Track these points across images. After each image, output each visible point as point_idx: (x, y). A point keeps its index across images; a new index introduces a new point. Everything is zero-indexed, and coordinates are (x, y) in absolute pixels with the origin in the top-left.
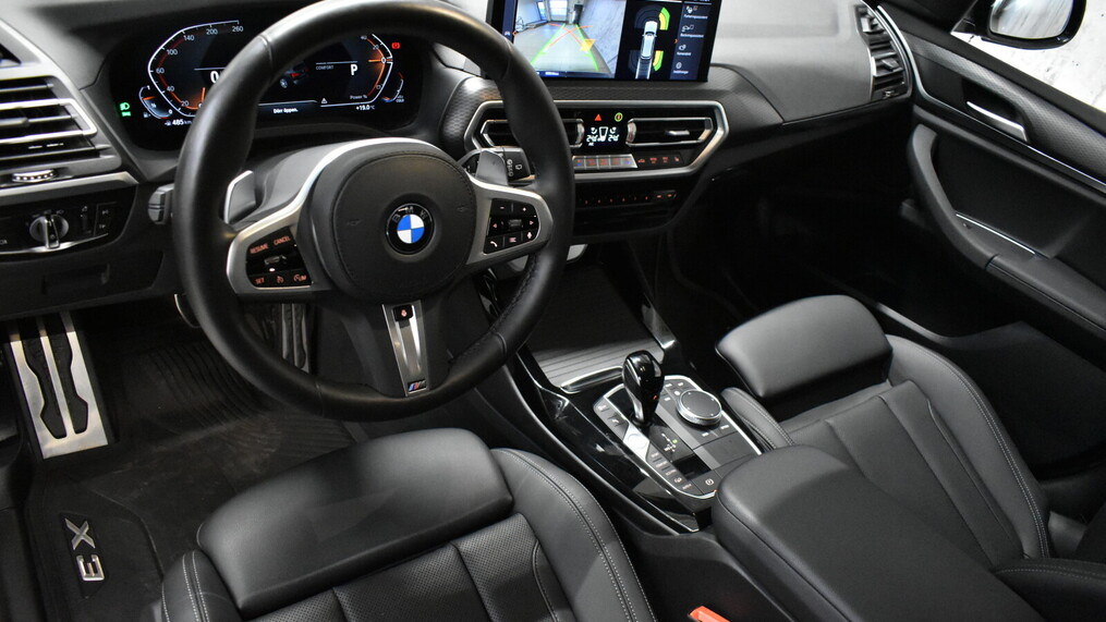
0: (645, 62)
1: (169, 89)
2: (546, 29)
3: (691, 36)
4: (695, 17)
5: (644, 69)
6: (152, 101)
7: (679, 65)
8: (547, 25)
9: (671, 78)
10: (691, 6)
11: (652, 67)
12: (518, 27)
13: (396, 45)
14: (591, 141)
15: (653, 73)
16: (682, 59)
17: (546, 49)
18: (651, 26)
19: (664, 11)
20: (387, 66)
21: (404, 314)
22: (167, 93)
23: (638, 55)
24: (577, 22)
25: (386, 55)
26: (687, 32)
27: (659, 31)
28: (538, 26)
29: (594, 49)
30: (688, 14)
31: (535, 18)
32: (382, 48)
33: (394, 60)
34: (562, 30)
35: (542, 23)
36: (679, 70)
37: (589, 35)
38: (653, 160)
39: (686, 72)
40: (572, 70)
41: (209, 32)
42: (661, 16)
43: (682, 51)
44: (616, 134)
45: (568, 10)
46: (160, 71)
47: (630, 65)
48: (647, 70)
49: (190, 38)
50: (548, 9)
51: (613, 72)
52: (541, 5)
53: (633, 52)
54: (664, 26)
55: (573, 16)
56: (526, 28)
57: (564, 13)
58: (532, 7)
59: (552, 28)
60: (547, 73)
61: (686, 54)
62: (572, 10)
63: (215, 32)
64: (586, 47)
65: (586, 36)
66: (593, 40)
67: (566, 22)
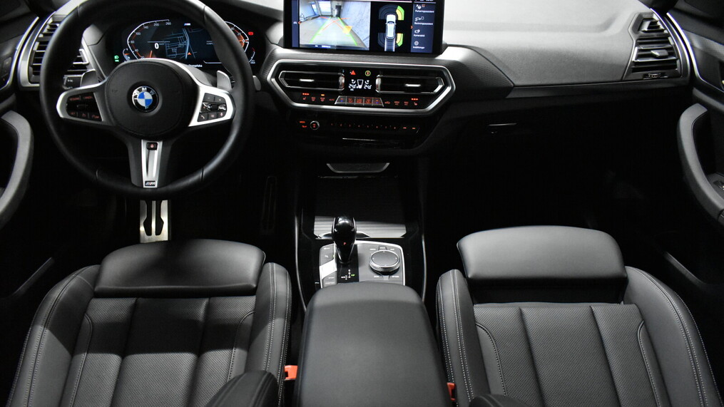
0: (390, 40)
1: (136, 50)
2: (319, 20)
3: (423, 24)
4: (424, 12)
5: (390, 45)
6: (128, 56)
7: (416, 43)
8: (319, 18)
9: (412, 51)
10: (420, 4)
11: (396, 44)
12: (301, 19)
13: (251, 33)
14: (352, 88)
15: (397, 48)
16: (418, 39)
17: (320, 32)
18: (391, 18)
19: (399, 8)
20: (246, 44)
21: (152, 146)
22: (135, 52)
23: (384, 36)
24: (339, 15)
25: (245, 38)
26: (418, 21)
27: (397, 21)
28: (313, 18)
29: (352, 31)
30: (418, 10)
31: (311, 14)
32: (243, 34)
33: (250, 41)
34: (329, 21)
35: (316, 17)
36: (416, 46)
37: (347, 23)
38: (397, 103)
39: (423, 48)
40: (339, 44)
41: (155, 25)
42: (397, 11)
43: (417, 33)
44: (369, 85)
45: (332, 9)
46: (132, 42)
47: (380, 43)
48: (392, 45)
49: (146, 27)
50: (319, 8)
51: (368, 46)
52: (314, 6)
53: (380, 35)
54: (401, 17)
55: (336, 12)
56: (306, 19)
57: (330, 11)
58: (308, 8)
59: (323, 19)
60: (323, 46)
61: (421, 36)
62: (334, 8)
63: (158, 25)
64: (346, 31)
65: (345, 24)
66: (351, 27)
67: (332, 16)
